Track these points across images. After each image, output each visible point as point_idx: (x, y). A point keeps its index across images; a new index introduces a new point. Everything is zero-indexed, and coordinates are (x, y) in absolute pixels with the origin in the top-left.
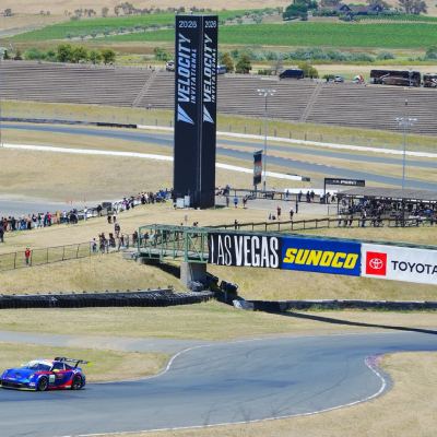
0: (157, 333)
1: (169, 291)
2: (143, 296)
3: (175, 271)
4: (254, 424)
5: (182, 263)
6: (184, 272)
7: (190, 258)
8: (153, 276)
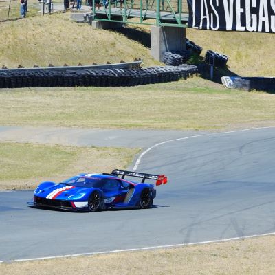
0: (119, 122)
1: (136, 65)
2: (101, 72)
3: (144, 38)
4: (250, 240)
5: (153, 28)
6: (156, 39)
7: (162, 21)
8: (113, 44)
